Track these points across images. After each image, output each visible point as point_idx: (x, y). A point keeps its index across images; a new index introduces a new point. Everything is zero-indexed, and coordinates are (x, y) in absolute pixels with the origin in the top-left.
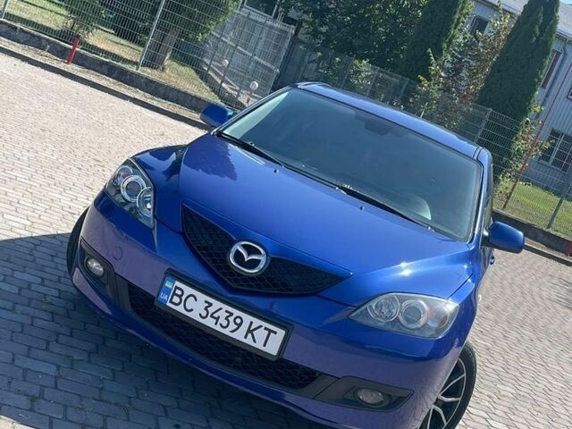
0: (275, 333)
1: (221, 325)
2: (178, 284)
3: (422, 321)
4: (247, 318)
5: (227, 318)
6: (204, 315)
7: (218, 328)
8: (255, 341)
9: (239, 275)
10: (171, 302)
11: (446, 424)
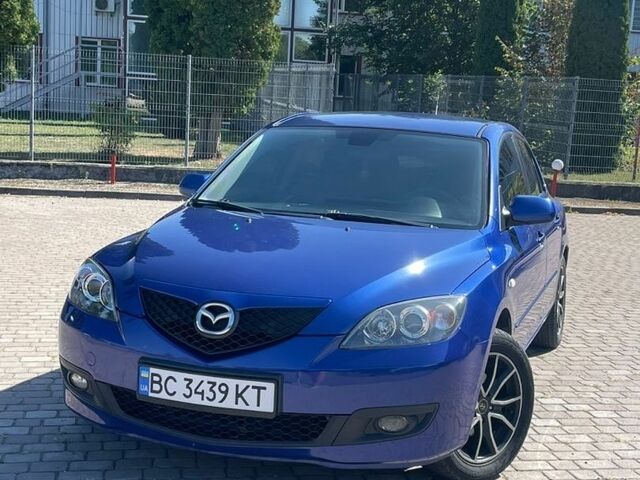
0: (265, 388)
1: (208, 398)
2: (153, 370)
3: (426, 326)
4: (231, 383)
5: (211, 390)
6: (188, 394)
7: (206, 403)
8: (247, 405)
9: (211, 340)
10: (152, 391)
11: (514, 429)
